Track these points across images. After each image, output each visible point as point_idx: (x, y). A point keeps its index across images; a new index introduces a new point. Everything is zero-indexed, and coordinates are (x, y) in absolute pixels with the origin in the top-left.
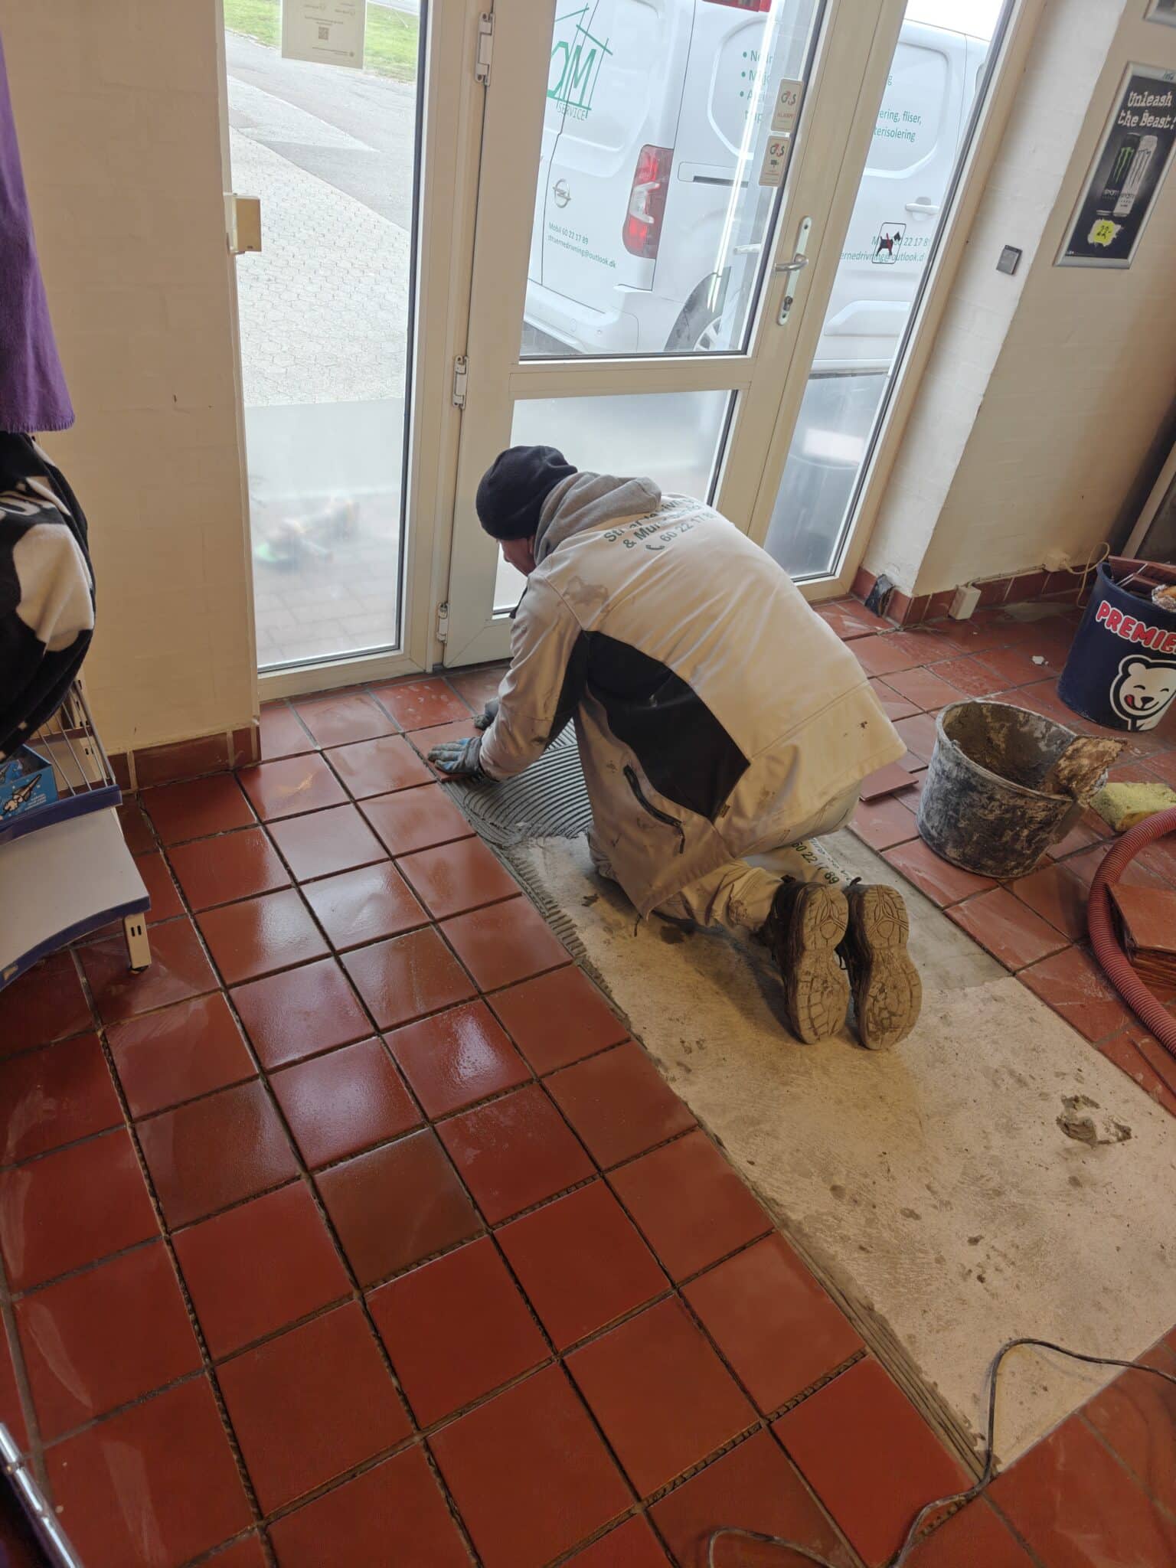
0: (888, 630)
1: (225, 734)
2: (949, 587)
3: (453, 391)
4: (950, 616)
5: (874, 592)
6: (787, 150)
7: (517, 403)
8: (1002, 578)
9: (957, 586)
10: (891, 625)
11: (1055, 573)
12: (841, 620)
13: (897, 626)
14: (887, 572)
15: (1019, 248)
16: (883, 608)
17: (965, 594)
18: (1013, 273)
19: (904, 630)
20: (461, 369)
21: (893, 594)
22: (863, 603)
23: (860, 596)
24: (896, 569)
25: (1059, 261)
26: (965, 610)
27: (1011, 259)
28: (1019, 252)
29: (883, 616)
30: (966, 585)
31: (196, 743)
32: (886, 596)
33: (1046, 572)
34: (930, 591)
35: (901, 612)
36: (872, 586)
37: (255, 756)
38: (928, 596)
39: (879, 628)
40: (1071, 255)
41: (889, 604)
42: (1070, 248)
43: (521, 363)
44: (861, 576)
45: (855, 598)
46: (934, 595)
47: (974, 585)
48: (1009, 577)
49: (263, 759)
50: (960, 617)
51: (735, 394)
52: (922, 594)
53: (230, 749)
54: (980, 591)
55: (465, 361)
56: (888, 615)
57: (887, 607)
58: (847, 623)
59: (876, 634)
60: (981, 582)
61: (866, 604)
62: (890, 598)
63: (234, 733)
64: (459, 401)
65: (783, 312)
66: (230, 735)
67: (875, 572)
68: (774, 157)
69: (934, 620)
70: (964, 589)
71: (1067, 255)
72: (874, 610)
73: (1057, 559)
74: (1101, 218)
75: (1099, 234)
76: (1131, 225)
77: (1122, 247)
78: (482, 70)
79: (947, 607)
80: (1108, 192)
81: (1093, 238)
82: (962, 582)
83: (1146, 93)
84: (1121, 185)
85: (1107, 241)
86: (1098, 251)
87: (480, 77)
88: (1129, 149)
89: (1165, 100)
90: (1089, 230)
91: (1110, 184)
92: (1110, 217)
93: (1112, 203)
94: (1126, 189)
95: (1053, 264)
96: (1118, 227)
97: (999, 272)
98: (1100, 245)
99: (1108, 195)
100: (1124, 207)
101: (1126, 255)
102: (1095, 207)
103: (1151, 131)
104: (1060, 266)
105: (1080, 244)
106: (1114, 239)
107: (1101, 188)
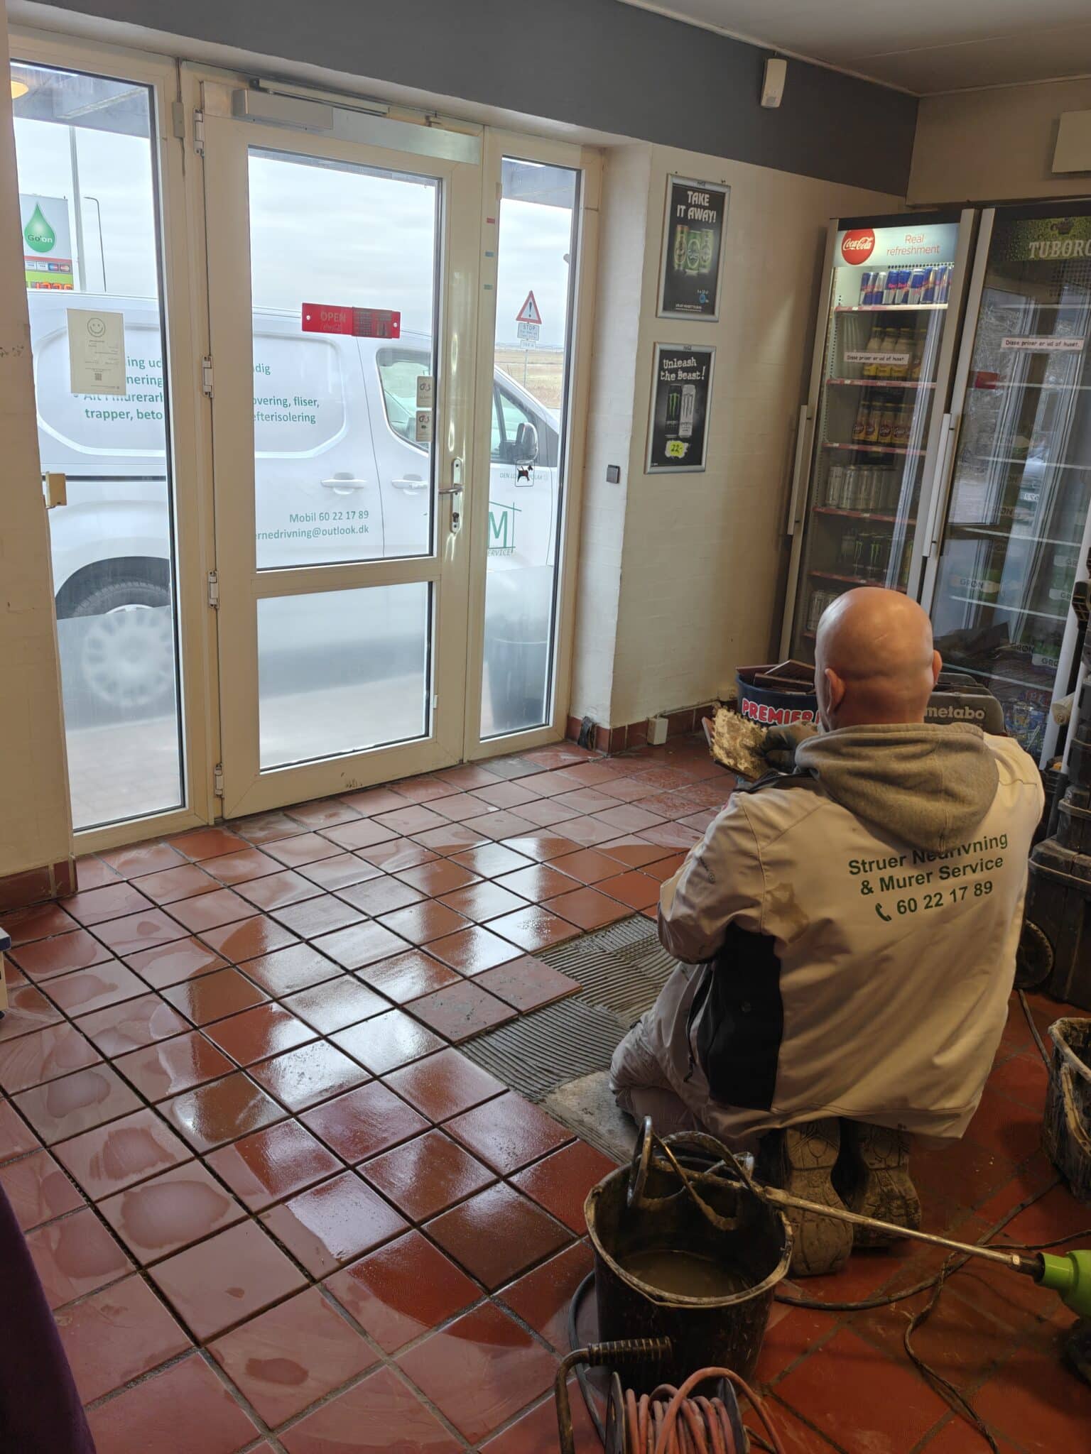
0: (598, 758)
1: (47, 867)
2: (640, 718)
3: (209, 596)
4: (649, 744)
5: (582, 731)
6: (431, 419)
7: (259, 601)
8: (685, 710)
9: (648, 718)
10: (599, 754)
11: (728, 702)
13: (605, 754)
14: (589, 715)
15: (617, 465)
16: (592, 744)
17: (655, 723)
18: (618, 482)
19: (611, 756)
20: (212, 579)
21: (596, 729)
22: (576, 743)
23: (573, 739)
24: (594, 710)
25: (649, 470)
26: (660, 735)
27: (614, 474)
28: (618, 468)
29: (593, 749)
30: (655, 717)
31: (25, 875)
32: (591, 732)
33: (721, 702)
34: (626, 723)
35: (605, 743)
36: (580, 728)
37: (73, 887)
38: (625, 727)
39: (589, 758)
40: (656, 466)
41: (595, 738)
42: (653, 462)
43: (258, 572)
44: (571, 721)
45: (570, 741)
46: (629, 726)
47: (662, 716)
49: (80, 889)
50: (656, 742)
51: (430, 584)
52: (619, 725)
53: (54, 880)
54: (666, 720)
55: (215, 573)
56: (597, 747)
57: (594, 742)
58: (563, 757)
59: (588, 761)
60: (667, 713)
61: (579, 744)
62: (595, 734)
63: (55, 865)
64: (213, 602)
65: (454, 524)
66: (51, 868)
67: (580, 716)
68: (423, 423)
69: (636, 748)
70: (654, 720)
71: (652, 466)
72: (586, 746)
73: (726, 691)
74: (671, 439)
75: (673, 450)
76: (696, 442)
77: (694, 456)
78: (207, 389)
79: (643, 735)
80: (668, 422)
81: (669, 453)
82: (651, 715)
83: (675, 360)
84: (678, 418)
85: (681, 455)
86: (675, 461)
87: (206, 393)
88: (675, 395)
89: (692, 362)
90: (664, 448)
91: (669, 418)
92: (677, 439)
93: (675, 430)
94: (683, 419)
95: (645, 473)
96: (686, 445)
97: (608, 483)
98: (676, 458)
99: (670, 425)
100: (686, 430)
101: (700, 463)
102: (662, 434)
103: (687, 382)
104: (650, 473)
105: (659, 458)
106: (686, 453)
107: (663, 420)
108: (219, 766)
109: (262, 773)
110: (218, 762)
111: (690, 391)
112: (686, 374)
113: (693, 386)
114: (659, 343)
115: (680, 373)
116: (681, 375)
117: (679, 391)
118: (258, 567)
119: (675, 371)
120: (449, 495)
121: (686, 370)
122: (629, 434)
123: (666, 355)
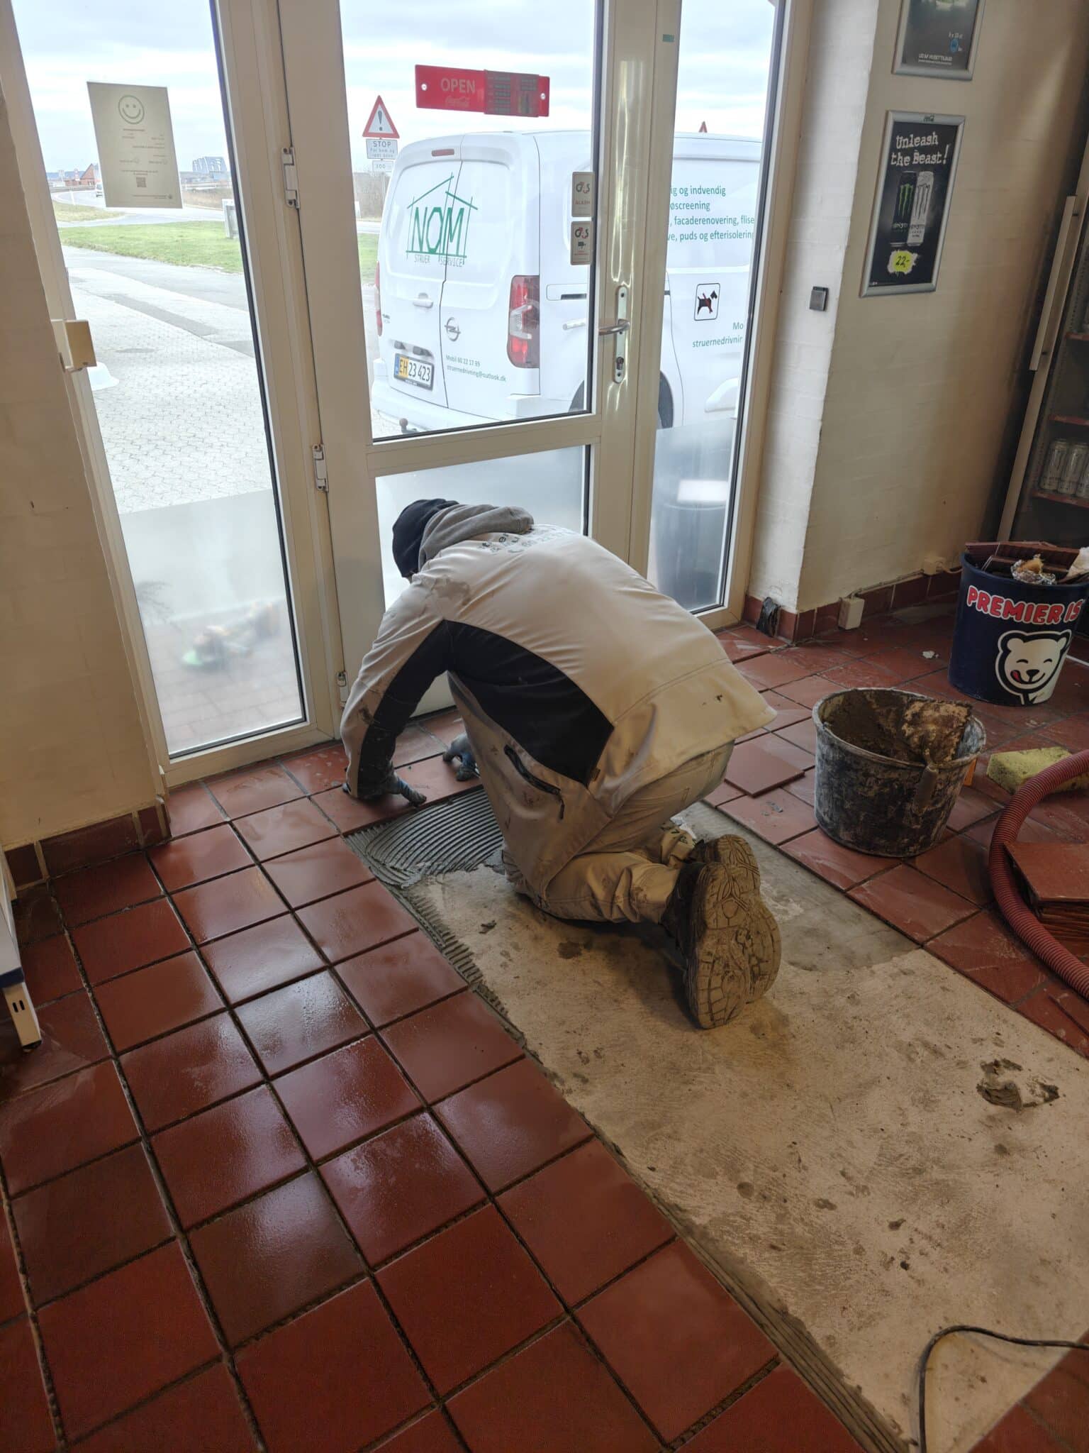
0: (781, 647)
1: (130, 815)
2: (832, 599)
3: (315, 476)
4: (839, 628)
5: (763, 615)
6: (591, 233)
7: (377, 480)
8: (884, 586)
9: (841, 599)
10: (783, 643)
11: (934, 576)
12: (734, 644)
13: (789, 642)
14: (772, 595)
15: (825, 287)
16: (774, 627)
17: (849, 605)
18: (825, 309)
19: (797, 646)
20: (319, 455)
21: (779, 613)
22: (755, 627)
23: (752, 621)
24: (778, 591)
25: (865, 291)
26: (854, 618)
27: (820, 298)
28: (826, 290)
29: (775, 636)
30: (850, 597)
31: (103, 826)
32: (773, 616)
33: (926, 576)
34: (815, 606)
35: (790, 629)
36: (760, 610)
37: (164, 834)
38: (814, 610)
39: (771, 647)
40: (875, 286)
41: (778, 623)
42: (872, 280)
43: (375, 444)
44: (749, 602)
45: (748, 624)
46: (819, 609)
47: (857, 595)
48: (890, 585)
49: (173, 835)
50: (849, 626)
51: (588, 448)
52: (806, 610)
53: (139, 830)
54: (862, 601)
55: (321, 449)
56: (779, 634)
57: (777, 627)
58: (740, 647)
59: (769, 652)
60: (862, 593)
61: (758, 628)
62: (778, 618)
63: (140, 812)
64: (321, 483)
65: (617, 371)
66: (136, 815)
67: (761, 597)
68: (581, 239)
69: (825, 633)
70: (846, 600)
71: (870, 286)
72: (766, 632)
73: (932, 562)
74: (897, 249)
75: (898, 264)
76: (927, 252)
77: (923, 273)
78: (291, 196)
79: (835, 619)
80: (896, 225)
81: (892, 268)
82: (844, 595)
83: (912, 136)
84: (907, 219)
85: (907, 270)
86: (900, 279)
87: (290, 203)
88: (907, 186)
89: (932, 139)
90: (887, 261)
91: (897, 219)
92: (905, 248)
93: (903, 235)
94: (914, 221)
95: (860, 295)
96: (915, 256)
97: (812, 311)
98: (901, 273)
99: (898, 228)
100: (916, 237)
101: (929, 280)
102: (887, 241)
103: (925, 167)
104: (866, 296)
105: (881, 275)
106: (913, 267)
107: (890, 224)
108: (342, 675)
110: (342, 669)
111: (926, 179)
112: (923, 156)
113: (932, 173)
114: (893, 111)
115: (916, 154)
116: (918, 158)
117: (913, 181)
118: (375, 436)
119: (908, 152)
120: (612, 335)
121: (925, 150)
122: (845, 244)
123: (902, 129)
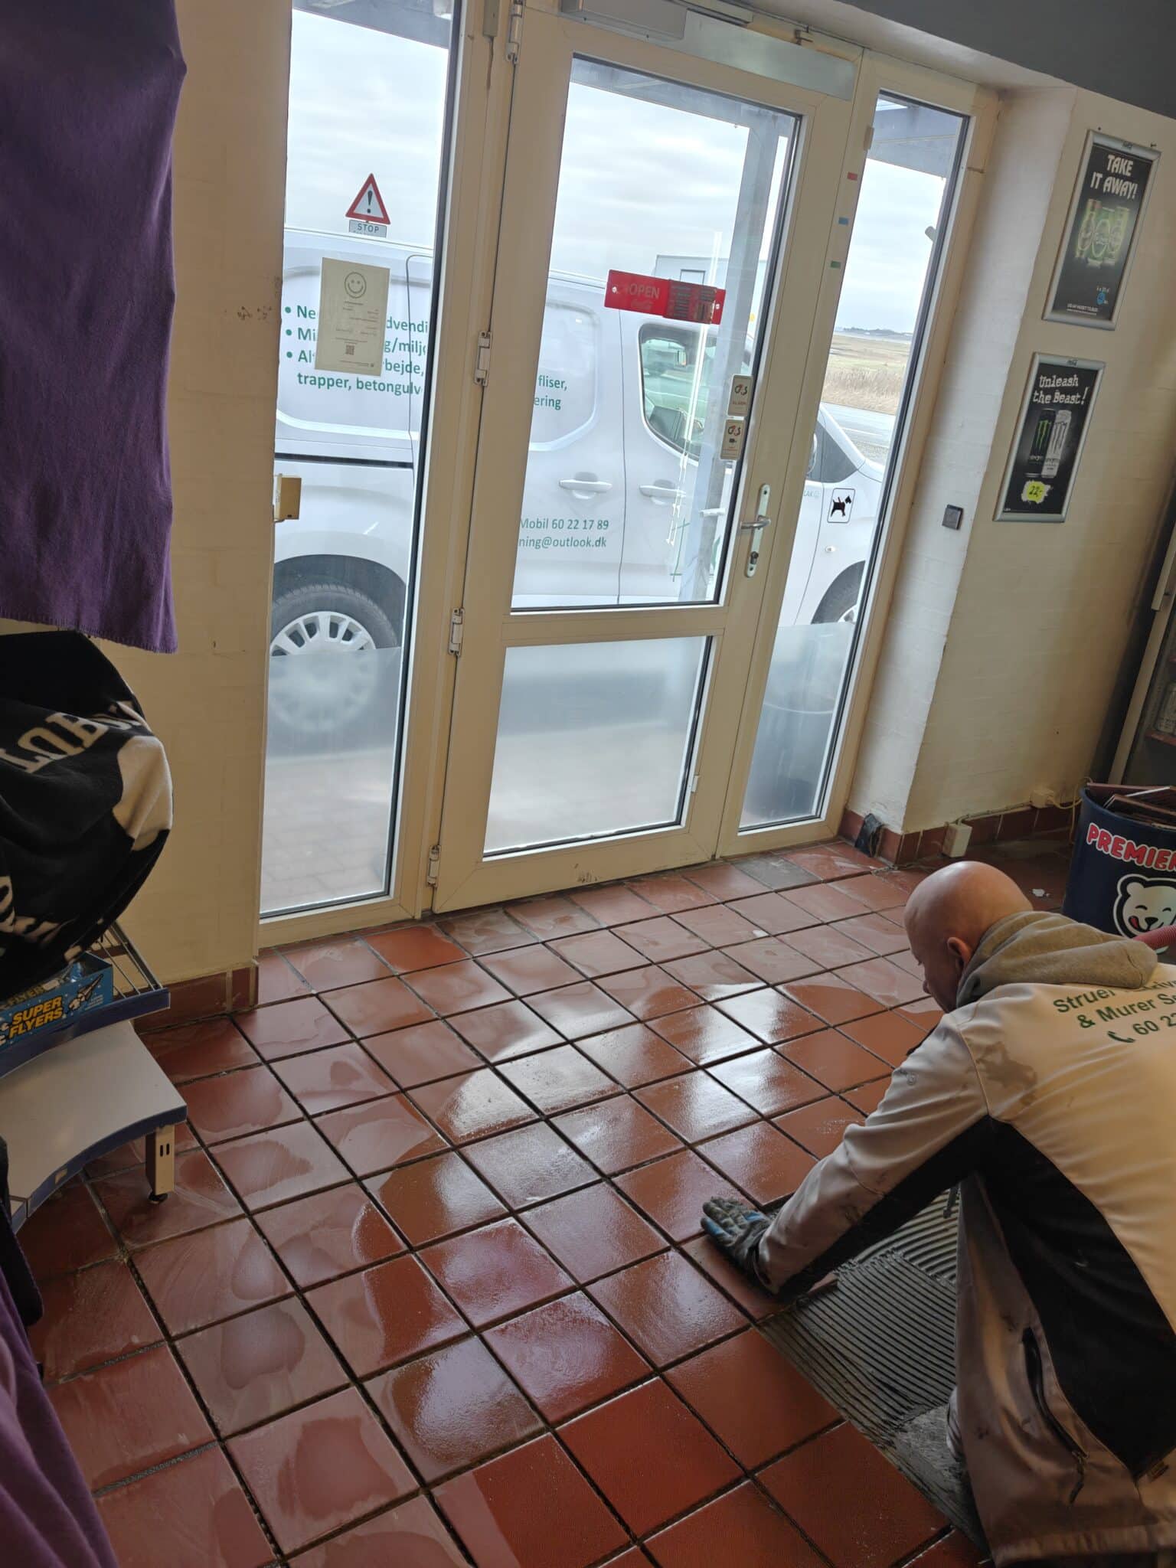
0: (882, 869)
2: (937, 823)
3: (450, 640)
4: (944, 855)
5: (863, 832)
6: (743, 430)
7: (508, 650)
8: (991, 815)
9: (947, 823)
11: (1042, 810)
12: (833, 861)
13: (891, 865)
14: (875, 812)
15: (961, 507)
16: (874, 848)
17: (956, 831)
18: (958, 528)
19: (899, 869)
20: (457, 619)
21: (882, 833)
22: (853, 845)
23: (849, 837)
24: (882, 807)
25: (999, 516)
26: (959, 846)
28: (961, 510)
29: (875, 856)
30: (956, 822)
31: (197, 984)
32: (875, 836)
33: (1034, 809)
34: (921, 827)
35: (893, 850)
36: (860, 827)
37: (252, 1000)
38: (919, 833)
39: (872, 867)
40: (1008, 512)
41: (880, 842)
42: (1006, 506)
43: (512, 614)
44: (847, 817)
45: (844, 841)
46: (925, 832)
47: (964, 822)
48: (998, 814)
49: (261, 1002)
50: (953, 854)
51: (709, 641)
52: (912, 831)
53: (229, 990)
54: (971, 828)
55: (461, 613)
56: (880, 854)
57: (878, 846)
58: (838, 863)
59: (870, 873)
60: (969, 820)
61: (856, 846)
62: (880, 837)
63: (234, 972)
64: (454, 648)
65: (750, 565)
66: (230, 975)
67: (862, 811)
68: (732, 436)
69: (928, 859)
70: (954, 825)
71: (1004, 512)
72: (865, 851)
73: (1043, 795)
74: (1031, 479)
75: (1031, 493)
76: (1059, 485)
77: (1054, 504)
78: (480, 374)
79: (939, 844)
80: (1033, 457)
81: (1026, 497)
82: (951, 819)
83: (1054, 377)
84: (1043, 452)
85: (1039, 499)
86: (1032, 508)
87: (479, 380)
88: (1046, 422)
89: (1073, 381)
90: (1020, 490)
91: (1033, 453)
92: (1039, 479)
93: (1038, 467)
94: (1049, 455)
95: (993, 519)
96: (1048, 487)
97: (944, 528)
98: (1034, 503)
99: (1035, 460)
100: (1050, 470)
101: (1059, 511)
102: (1025, 470)
103: (1064, 406)
104: (1000, 520)
105: (1015, 503)
106: (1046, 498)
107: (1027, 455)
108: (436, 848)
109: (485, 860)
110: (436, 842)
111: (1064, 417)
112: (1064, 396)
113: (1070, 413)
114: (1039, 353)
115: (1057, 393)
116: (1059, 397)
117: (1052, 418)
118: (513, 606)
119: (1050, 391)
120: (750, 530)
121: (1066, 391)
122: (984, 470)
123: (1046, 370)
